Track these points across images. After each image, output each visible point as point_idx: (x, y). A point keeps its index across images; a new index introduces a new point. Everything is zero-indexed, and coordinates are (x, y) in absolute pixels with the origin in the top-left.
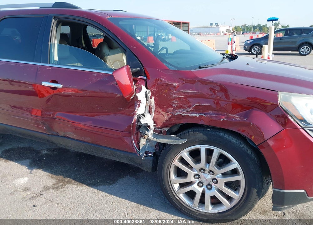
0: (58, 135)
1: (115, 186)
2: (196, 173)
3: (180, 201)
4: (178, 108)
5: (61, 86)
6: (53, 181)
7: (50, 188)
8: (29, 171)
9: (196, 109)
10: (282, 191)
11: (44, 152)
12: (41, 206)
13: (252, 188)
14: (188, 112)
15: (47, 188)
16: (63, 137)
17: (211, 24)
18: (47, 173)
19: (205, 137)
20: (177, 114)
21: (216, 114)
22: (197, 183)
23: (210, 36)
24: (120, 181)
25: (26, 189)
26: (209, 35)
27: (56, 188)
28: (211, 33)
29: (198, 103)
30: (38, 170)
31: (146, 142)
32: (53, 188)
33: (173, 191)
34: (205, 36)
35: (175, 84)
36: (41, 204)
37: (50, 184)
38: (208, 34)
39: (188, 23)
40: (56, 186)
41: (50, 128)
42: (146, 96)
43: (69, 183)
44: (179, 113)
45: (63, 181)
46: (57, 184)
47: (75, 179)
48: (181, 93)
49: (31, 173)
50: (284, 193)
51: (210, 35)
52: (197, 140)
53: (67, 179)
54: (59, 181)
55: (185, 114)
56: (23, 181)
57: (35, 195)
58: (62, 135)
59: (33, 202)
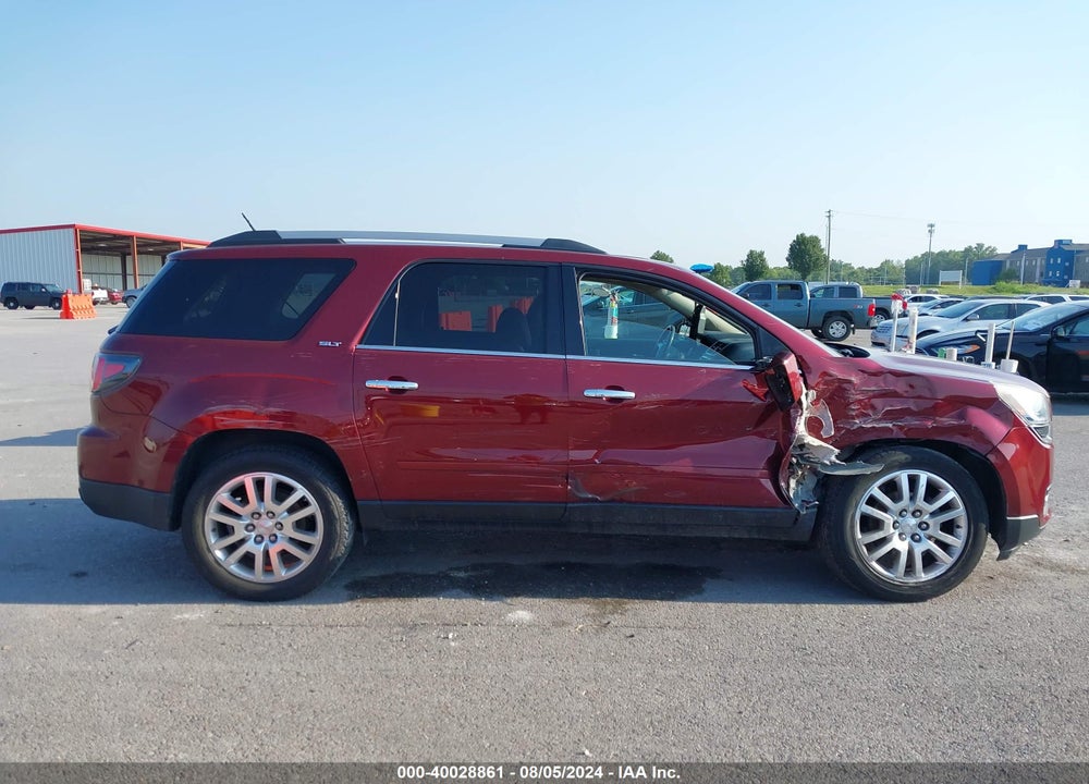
4: (858, 416)
14: (875, 420)
20: (855, 427)
48: (862, 392)
55: (869, 426)
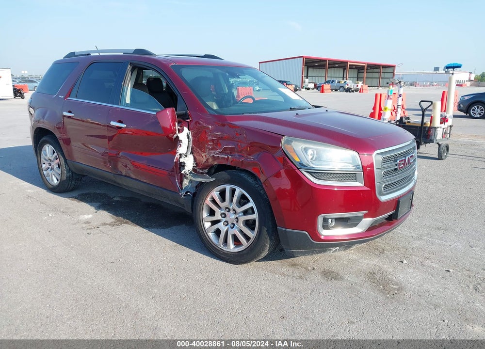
0: (121, 175)
1: (167, 230)
2: (223, 212)
3: (209, 239)
5: (125, 126)
6: (113, 220)
7: (108, 224)
8: (95, 211)
9: (225, 151)
10: (284, 229)
11: (115, 199)
12: (94, 234)
13: (263, 227)
15: (105, 224)
16: (125, 176)
17: (437, 69)
18: (111, 214)
19: (229, 176)
21: (239, 156)
22: (223, 222)
23: (431, 87)
24: (174, 227)
25: (87, 222)
26: (430, 85)
27: (112, 225)
28: (434, 84)
29: (226, 145)
30: (104, 211)
31: (189, 183)
32: (110, 225)
33: (203, 229)
34: (422, 87)
35: (210, 127)
36: (95, 233)
37: (108, 222)
38: (428, 84)
39: (393, 67)
40: (113, 224)
41: (115, 167)
42: (188, 136)
43: (126, 223)
44: (213, 154)
45: (121, 221)
46: (115, 222)
47: (132, 222)
49: (96, 212)
50: (286, 231)
51: (433, 86)
52: (223, 180)
53: (125, 220)
54: (118, 221)
56: (87, 217)
57: (92, 227)
58: (124, 175)
59: (89, 231)
